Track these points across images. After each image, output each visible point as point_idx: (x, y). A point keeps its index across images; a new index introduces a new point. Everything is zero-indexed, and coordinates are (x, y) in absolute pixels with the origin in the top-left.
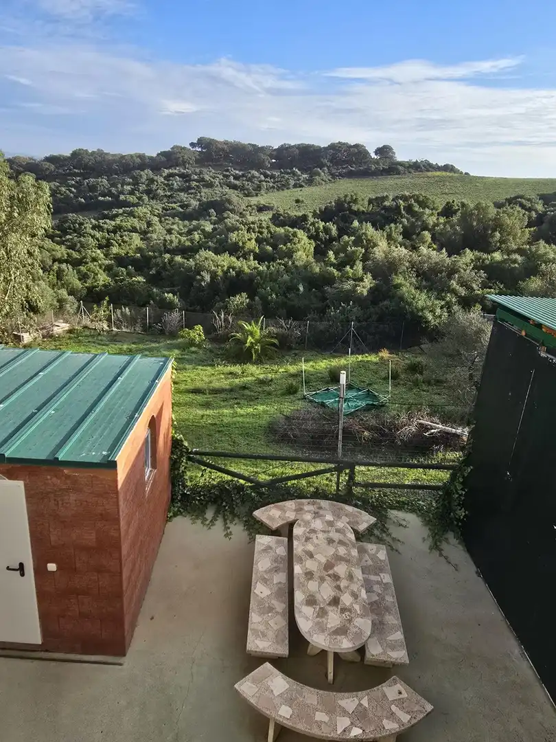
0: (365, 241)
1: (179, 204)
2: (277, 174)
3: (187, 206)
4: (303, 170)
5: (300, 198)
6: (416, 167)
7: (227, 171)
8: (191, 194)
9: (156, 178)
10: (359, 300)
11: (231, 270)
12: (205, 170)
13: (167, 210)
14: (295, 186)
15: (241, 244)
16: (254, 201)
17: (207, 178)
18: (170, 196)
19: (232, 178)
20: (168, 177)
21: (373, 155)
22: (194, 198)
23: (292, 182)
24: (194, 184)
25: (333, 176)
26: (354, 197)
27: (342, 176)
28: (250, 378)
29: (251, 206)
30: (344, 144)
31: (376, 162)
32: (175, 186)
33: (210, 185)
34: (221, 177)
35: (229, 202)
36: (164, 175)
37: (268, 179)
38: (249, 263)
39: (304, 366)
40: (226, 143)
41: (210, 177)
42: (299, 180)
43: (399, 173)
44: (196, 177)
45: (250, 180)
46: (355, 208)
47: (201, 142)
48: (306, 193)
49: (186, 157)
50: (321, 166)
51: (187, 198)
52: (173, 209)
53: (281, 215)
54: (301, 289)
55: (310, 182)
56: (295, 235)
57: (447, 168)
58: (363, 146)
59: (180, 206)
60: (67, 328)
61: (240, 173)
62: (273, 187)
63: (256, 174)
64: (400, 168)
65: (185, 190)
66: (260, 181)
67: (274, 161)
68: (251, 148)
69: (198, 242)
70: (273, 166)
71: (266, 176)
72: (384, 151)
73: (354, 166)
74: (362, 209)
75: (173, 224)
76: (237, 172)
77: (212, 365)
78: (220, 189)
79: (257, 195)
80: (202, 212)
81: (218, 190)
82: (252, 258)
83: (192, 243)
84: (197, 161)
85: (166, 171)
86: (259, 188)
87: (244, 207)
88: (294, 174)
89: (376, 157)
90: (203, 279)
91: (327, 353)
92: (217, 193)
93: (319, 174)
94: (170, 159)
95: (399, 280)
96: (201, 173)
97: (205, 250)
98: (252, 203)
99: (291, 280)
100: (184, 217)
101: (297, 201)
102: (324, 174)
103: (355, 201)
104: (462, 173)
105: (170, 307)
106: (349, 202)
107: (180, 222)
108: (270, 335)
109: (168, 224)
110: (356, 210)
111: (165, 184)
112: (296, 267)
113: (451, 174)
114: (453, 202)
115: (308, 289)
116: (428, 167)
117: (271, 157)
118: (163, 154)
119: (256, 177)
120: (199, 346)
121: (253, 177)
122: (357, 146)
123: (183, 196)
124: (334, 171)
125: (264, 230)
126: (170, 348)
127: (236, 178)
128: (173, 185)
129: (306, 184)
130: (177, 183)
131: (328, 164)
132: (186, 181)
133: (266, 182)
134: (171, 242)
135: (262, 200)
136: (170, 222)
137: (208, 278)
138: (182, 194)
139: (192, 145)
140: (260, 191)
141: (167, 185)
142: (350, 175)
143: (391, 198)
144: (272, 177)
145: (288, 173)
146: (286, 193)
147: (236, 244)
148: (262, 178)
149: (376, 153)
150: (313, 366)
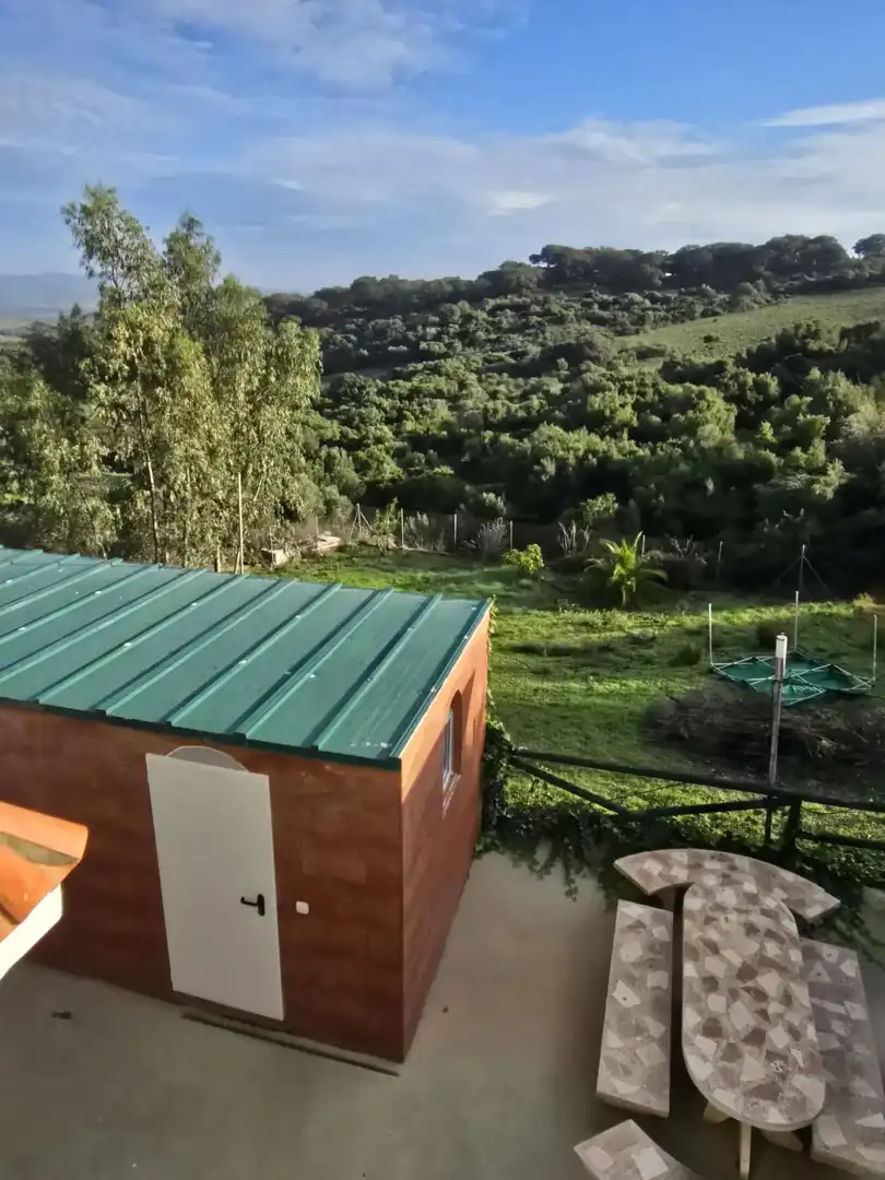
0: (831, 404)
1: (509, 352)
2: (672, 295)
3: (524, 353)
4: (719, 288)
5: (713, 334)
7: (589, 295)
8: (529, 335)
9: (474, 313)
10: (818, 507)
11: (590, 456)
12: (552, 297)
13: (490, 362)
14: (704, 315)
15: (608, 413)
16: (632, 341)
17: (555, 309)
18: (498, 340)
19: (596, 306)
20: (492, 312)
21: (852, 254)
22: (533, 342)
23: (699, 309)
24: (534, 319)
25: (775, 294)
26: (813, 328)
27: (791, 292)
28: (616, 634)
29: (626, 350)
30: (797, 238)
31: (857, 265)
32: (505, 325)
33: (560, 320)
34: (578, 306)
35: (591, 345)
36: (488, 308)
37: (658, 306)
38: (621, 445)
39: (711, 618)
40: (589, 251)
41: (562, 306)
42: (711, 303)
44: (538, 309)
45: (627, 308)
46: (813, 345)
47: (549, 253)
48: (723, 325)
49: (523, 279)
50: (753, 278)
51: (523, 342)
52: (501, 359)
53: (679, 364)
54: (710, 486)
55: (732, 306)
56: (701, 396)
58: (831, 239)
59: (511, 355)
60: (336, 544)
61: (611, 298)
62: (666, 319)
63: (637, 297)
65: (520, 329)
66: (644, 310)
67: (668, 274)
68: (630, 257)
69: (538, 411)
70: (667, 284)
71: (654, 300)
72: (873, 245)
73: (815, 274)
74: (827, 347)
75: (499, 383)
76: (605, 297)
77: (554, 610)
78: (576, 325)
79: (637, 332)
80: (546, 364)
81: (573, 327)
82: (625, 435)
83: (529, 413)
84: (540, 283)
85: (492, 303)
86: (641, 321)
87: (614, 352)
88: (704, 294)
89: (856, 256)
90: (544, 471)
91: (756, 596)
92: (575, 330)
93: (748, 293)
94: (498, 282)
96: (546, 301)
97: (549, 424)
98: (630, 346)
99: (693, 472)
100: (515, 372)
101: (708, 339)
102: (757, 291)
103: (815, 335)
105: (490, 513)
106: (805, 337)
107: (511, 380)
108: (653, 564)
109: (491, 384)
110: (816, 349)
111: (488, 323)
112: (702, 450)
115: (723, 485)
117: (665, 268)
118: (488, 276)
119: (637, 303)
120: (535, 578)
121: (632, 303)
122: (820, 240)
123: (517, 339)
124: (776, 285)
125: (647, 390)
126: (488, 579)
127: (604, 306)
128: (501, 322)
129: (724, 309)
130: (506, 320)
131: (768, 273)
132: (521, 316)
133: (654, 310)
134: (496, 411)
135: (646, 339)
136: (495, 381)
137: (551, 468)
138: (516, 336)
139: (534, 258)
140: (643, 325)
141: (492, 324)
142: (807, 290)
144: (665, 301)
145: (692, 294)
146: (688, 326)
147: (601, 412)
148: (648, 303)
149: (858, 249)
150: (728, 619)
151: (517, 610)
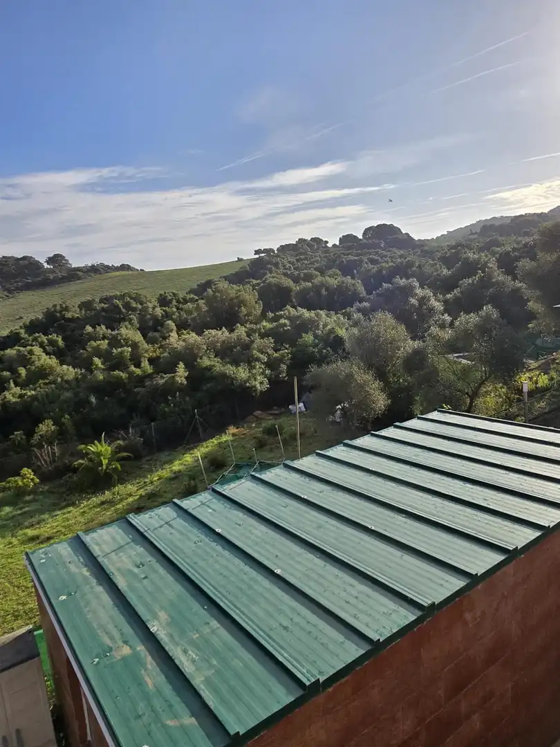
0: (122, 341)
6: (94, 270)
21: (46, 266)
25: (10, 291)
26: (64, 306)
27: (19, 289)
28: (130, 499)
30: (10, 257)
31: (52, 271)
38: (13, 392)
39: (176, 466)
43: (79, 278)
46: (69, 315)
54: (93, 400)
56: (31, 352)
57: (124, 267)
58: (31, 257)
64: (80, 273)
72: (56, 260)
73: (29, 278)
74: (76, 315)
77: (73, 504)
82: (12, 385)
89: (49, 267)
91: (180, 448)
95: (206, 362)
99: (76, 395)
103: (67, 309)
104: (138, 270)
106: (60, 312)
110: (70, 317)
112: (67, 382)
113: (130, 272)
114: (165, 293)
115: (100, 397)
116: (108, 269)
120: (34, 492)
122: (24, 258)
124: (8, 286)
142: (28, 287)
143: (97, 300)
149: (48, 262)
150: (182, 464)
151: (46, 516)
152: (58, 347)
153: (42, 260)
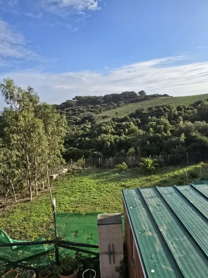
1: (73, 120)
2: (106, 105)
3: (76, 120)
4: (115, 102)
5: (117, 112)
6: (154, 96)
7: (88, 106)
8: (77, 115)
9: (63, 112)
11: (117, 140)
12: (80, 107)
13: (69, 122)
14: (113, 108)
15: (107, 130)
16: (100, 115)
17: (81, 109)
18: (70, 117)
19: (90, 108)
20: (67, 111)
21: (138, 95)
22: (78, 117)
23: (112, 107)
24: (77, 112)
25: (126, 103)
26: (142, 109)
27: (129, 103)
28: (157, 181)
29: (100, 117)
30: (127, 92)
31: (140, 97)
32: (70, 114)
33: (83, 112)
34: (86, 108)
35: (92, 117)
36: (65, 110)
37: (103, 107)
38: (123, 136)
39: (176, 173)
40: (85, 97)
41: (83, 109)
42: (114, 106)
43: (148, 99)
44: (77, 110)
45: (96, 108)
47: (76, 98)
48: (118, 110)
49: (72, 103)
50: (121, 100)
51: (75, 117)
52: (71, 122)
53: (115, 118)
54: (148, 143)
55: (118, 106)
56: (130, 124)
57: (165, 95)
58: (134, 92)
59: (74, 120)
60: (67, 171)
61: (93, 106)
62: (105, 109)
63: (99, 106)
64: (149, 97)
65: (74, 115)
66: (100, 108)
67: (103, 101)
68: (95, 97)
69: (89, 132)
70: (103, 103)
71: (102, 106)
72: (142, 93)
73: (132, 99)
74: (146, 112)
75: (73, 127)
76: (91, 106)
77: (137, 178)
78: (87, 113)
79: (100, 113)
80: (83, 121)
81: (86, 113)
82: (123, 134)
83: (87, 133)
84: (76, 104)
85: (66, 109)
86: (100, 111)
87: (97, 118)
88: (112, 104)
89: (139, 95)
91: (179, 166)
92: (87, 114)
93: (121, 103)
94: (66, 105)
95: (194, 134)
96: (79, 108)
98: (100, 116)
99: (143, 140)
100: (76, 124)
102: (122, 103)
104: (170, 96)
105: (98, 156)
106: (141, 111)
107: (76, 126)
109: (71, 127)
110: (144, 113)
111: (66, 114)
112: (140, 135)
113: (167, 97)
114: (180, 105)
115: (151, 142)
116: (159, 96)
117: (102, 99)
118: (63, 103)
119: (99, 107)
120: (125, 170)
121: (98, 107)
122: (132, 92)
123: (74, 117)
124: (126, 101)
125: (113, 124)
127: (92, 108)
128: (69, 113)
129: (117, 107)
130: (71, 112)
131: (123, 99)
132: (74, 112)
133: (102, 108)
134: (79, 133)
135: (103, 114)
136: (72, 126)
137: (109, 144)
138: (73, 116)
139: (73, 99)
140: (101, 111)
141: (67, 114)
142: (132, 102)
143: (154, 107)
144: (104, 106)
145: (110, 104)
146: (110, 111)
148: (101, 107)
149: (139, 93)
150: (178, 172)
151: (128, 179)
152: (139, 123)
153: (137, 93)
